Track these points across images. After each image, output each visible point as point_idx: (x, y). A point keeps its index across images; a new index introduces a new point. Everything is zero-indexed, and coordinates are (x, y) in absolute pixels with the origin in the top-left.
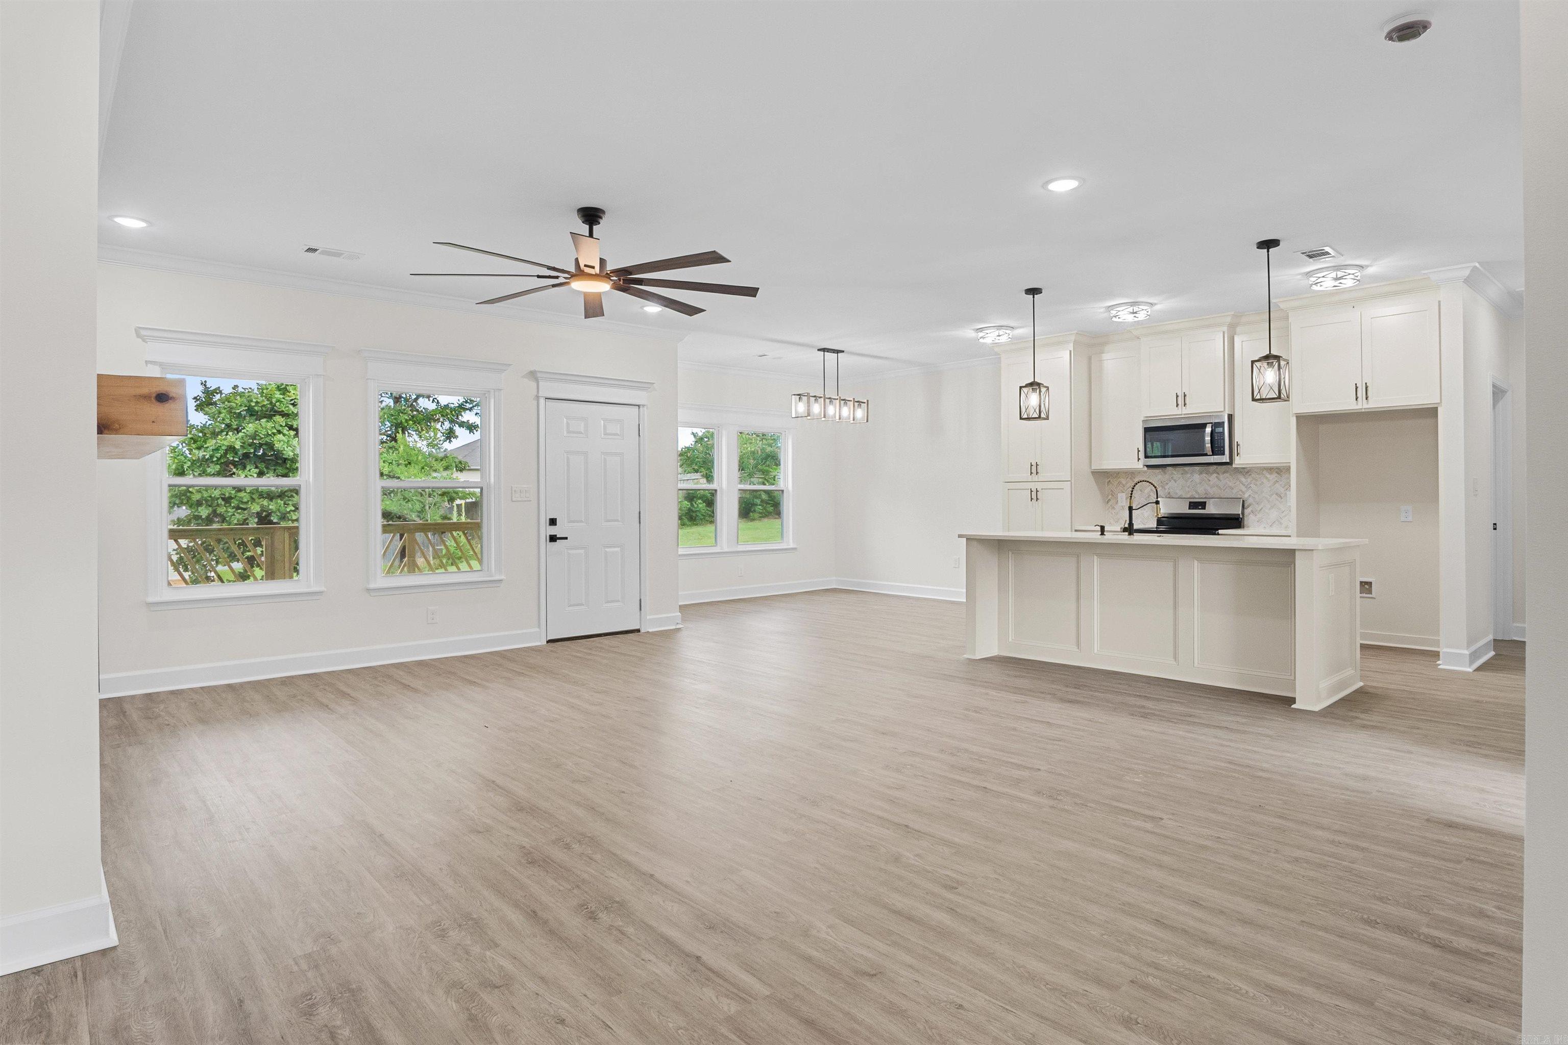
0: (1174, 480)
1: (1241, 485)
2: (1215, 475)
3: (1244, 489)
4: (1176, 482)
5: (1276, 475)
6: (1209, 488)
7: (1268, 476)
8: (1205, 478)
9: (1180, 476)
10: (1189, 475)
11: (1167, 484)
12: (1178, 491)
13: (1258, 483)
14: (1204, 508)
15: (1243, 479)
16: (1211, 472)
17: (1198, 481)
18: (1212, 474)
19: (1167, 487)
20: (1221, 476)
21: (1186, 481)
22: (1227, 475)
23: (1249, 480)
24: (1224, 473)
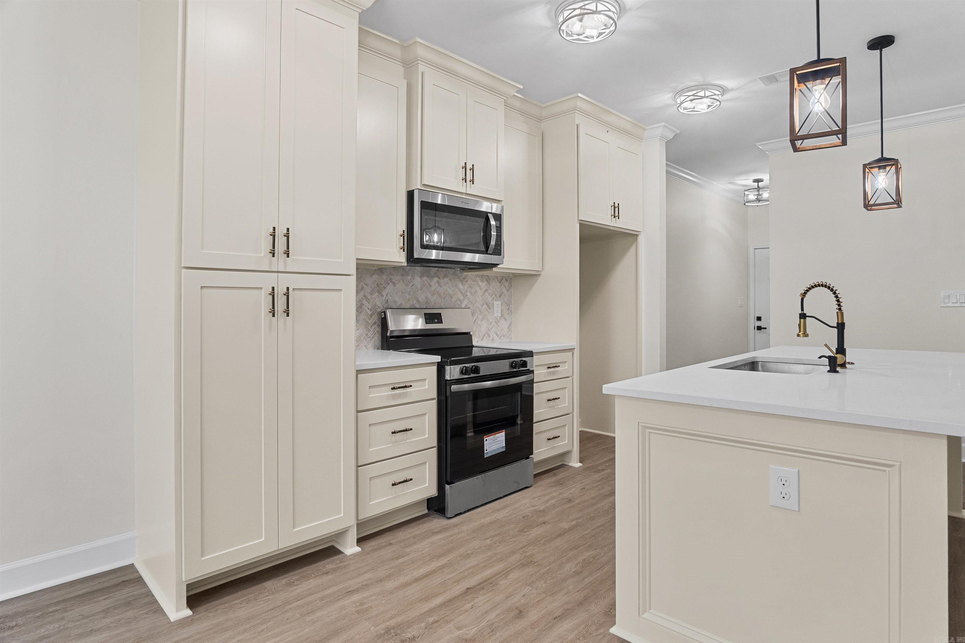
0: (394, 283)
1: (459, 292)
2: (436, 279)
3: (461, 298)
4: (395, 286)
5: (486, 282)
6: (429, 296)
7: (480, 283)
8: (427, 283)
9: (399, 277)
10: (409, 278)
11: (385, 288)
12: (397, 299)
13: (473, 291)
14: (440, 322)
15: (461, 287)
16: (432, 274)
17: (419, 286)
18: (433, 277)
19: (384, 293)
20: (442, 281)
21: (407, 285)
22: (446, 280)
23: (466, 287)
24: (445, 276)
